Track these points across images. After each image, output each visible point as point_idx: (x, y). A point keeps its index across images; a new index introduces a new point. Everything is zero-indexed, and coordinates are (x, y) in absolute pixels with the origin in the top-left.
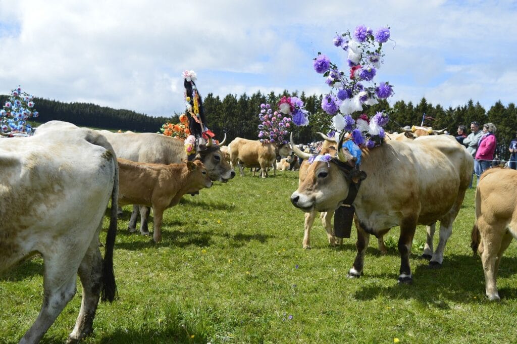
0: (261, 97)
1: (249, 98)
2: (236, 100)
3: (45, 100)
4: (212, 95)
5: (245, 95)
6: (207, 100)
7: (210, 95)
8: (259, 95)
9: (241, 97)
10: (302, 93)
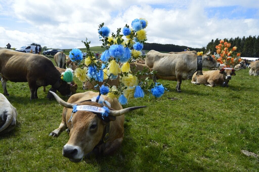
0: (239, 39)
1: (233, 39)
2: (228, 41)
3: (157, 44)
4: (218, 39)
5: (232, 38)
6: (216, 41)
7: (217, 39)
8: (238, 38)
9: (230, 39)
10: (258, 36)
